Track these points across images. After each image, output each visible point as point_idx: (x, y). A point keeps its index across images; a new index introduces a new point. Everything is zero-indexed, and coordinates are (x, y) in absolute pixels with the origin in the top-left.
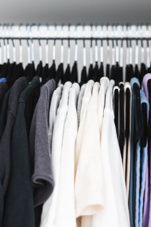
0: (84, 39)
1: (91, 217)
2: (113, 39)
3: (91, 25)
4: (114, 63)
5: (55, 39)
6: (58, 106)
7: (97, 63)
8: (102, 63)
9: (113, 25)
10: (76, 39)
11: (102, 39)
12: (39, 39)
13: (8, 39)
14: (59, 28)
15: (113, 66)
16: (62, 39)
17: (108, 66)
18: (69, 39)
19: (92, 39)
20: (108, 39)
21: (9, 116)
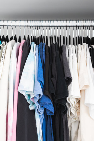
0: (73, 26)
1: (84, 90)
2: (86, 26)
3: (76, 20)
4: (86, 37)
5: (61, 26)
6: (69, 54)
7: (79, 36)
8: (81, 36)
9: (85, 20)
10: (70, 26)
11: (81, 26)
12: (54, 26)
13: (41, 26)
14: (62, 22)
15: (86, 38)
16: (64, 26)
17: (84, 38)
18: (67, 26)
19: (76, 26)
20: (83, 26)
21: (54, 57)
